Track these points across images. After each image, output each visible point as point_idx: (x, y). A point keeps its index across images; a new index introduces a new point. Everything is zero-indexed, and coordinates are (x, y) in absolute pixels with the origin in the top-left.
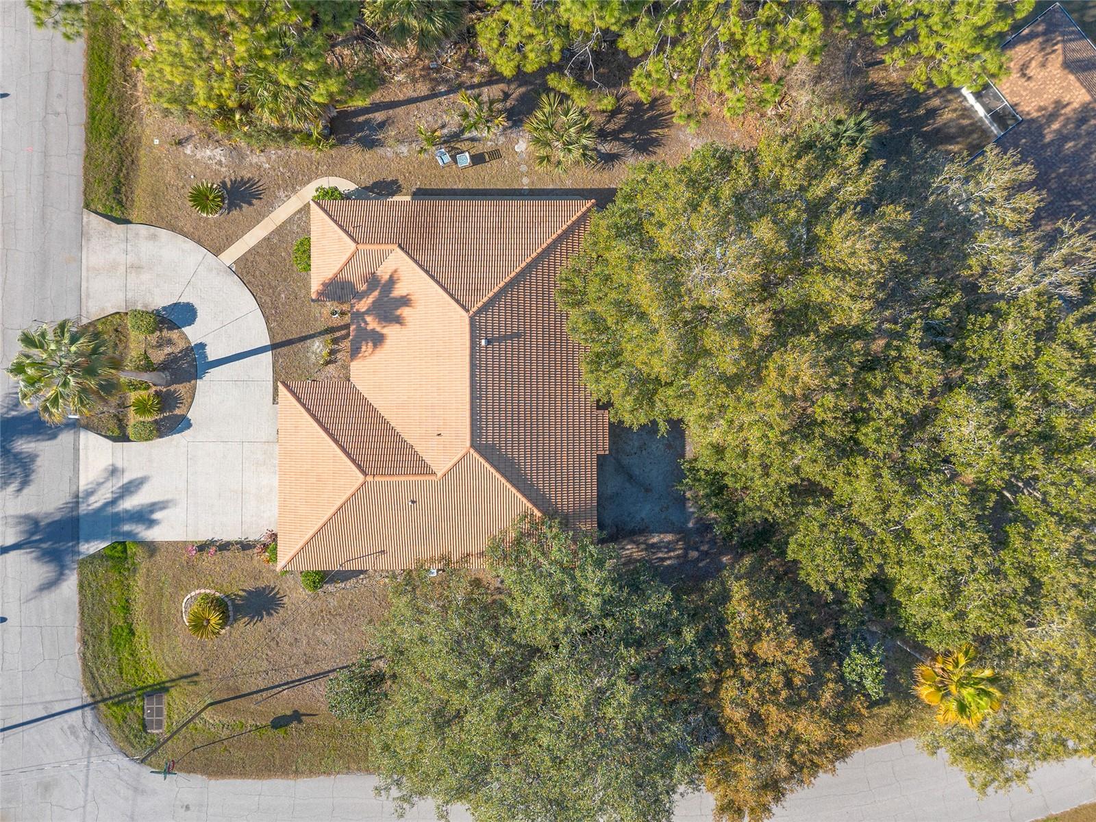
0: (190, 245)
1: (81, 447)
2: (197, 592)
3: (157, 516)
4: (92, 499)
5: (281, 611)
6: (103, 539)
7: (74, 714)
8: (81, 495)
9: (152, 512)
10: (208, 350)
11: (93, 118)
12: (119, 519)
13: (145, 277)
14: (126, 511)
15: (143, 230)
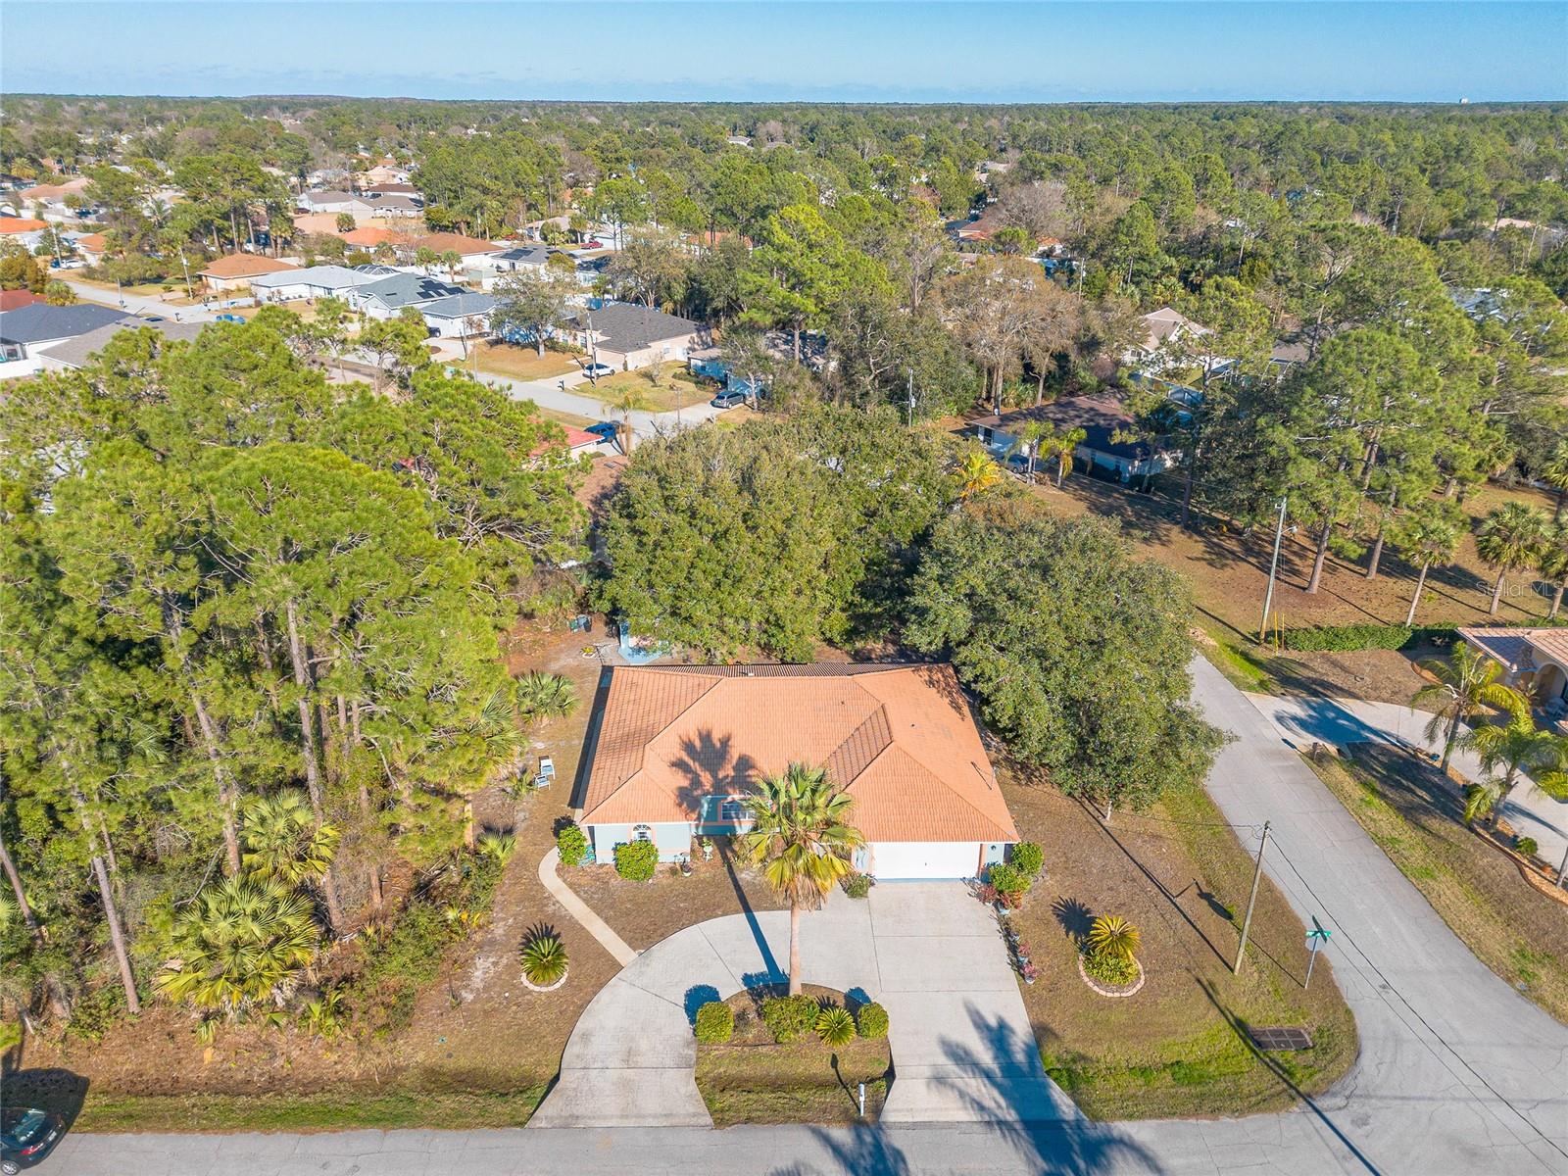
0: (604, 995)
1: (910, 1120)
2: (1086, 979)
3: (993, 1022)
4: (989, 1103)
5: (1080, 901)
6: (1045, 1086)
7: (1336, 1123)
8: (987, 1119)
9: (988, 1028)
10: (752, 971)
11: (378, 1120)
12: (1009, 1067)
13: (643, 1045)
14: (996, 1058)
15: (572, 1050)
